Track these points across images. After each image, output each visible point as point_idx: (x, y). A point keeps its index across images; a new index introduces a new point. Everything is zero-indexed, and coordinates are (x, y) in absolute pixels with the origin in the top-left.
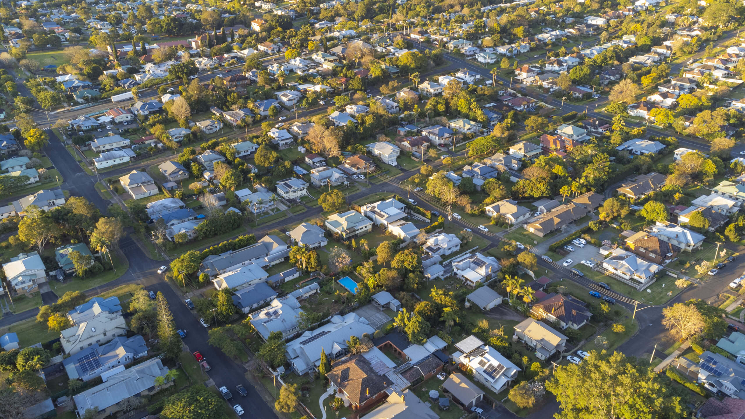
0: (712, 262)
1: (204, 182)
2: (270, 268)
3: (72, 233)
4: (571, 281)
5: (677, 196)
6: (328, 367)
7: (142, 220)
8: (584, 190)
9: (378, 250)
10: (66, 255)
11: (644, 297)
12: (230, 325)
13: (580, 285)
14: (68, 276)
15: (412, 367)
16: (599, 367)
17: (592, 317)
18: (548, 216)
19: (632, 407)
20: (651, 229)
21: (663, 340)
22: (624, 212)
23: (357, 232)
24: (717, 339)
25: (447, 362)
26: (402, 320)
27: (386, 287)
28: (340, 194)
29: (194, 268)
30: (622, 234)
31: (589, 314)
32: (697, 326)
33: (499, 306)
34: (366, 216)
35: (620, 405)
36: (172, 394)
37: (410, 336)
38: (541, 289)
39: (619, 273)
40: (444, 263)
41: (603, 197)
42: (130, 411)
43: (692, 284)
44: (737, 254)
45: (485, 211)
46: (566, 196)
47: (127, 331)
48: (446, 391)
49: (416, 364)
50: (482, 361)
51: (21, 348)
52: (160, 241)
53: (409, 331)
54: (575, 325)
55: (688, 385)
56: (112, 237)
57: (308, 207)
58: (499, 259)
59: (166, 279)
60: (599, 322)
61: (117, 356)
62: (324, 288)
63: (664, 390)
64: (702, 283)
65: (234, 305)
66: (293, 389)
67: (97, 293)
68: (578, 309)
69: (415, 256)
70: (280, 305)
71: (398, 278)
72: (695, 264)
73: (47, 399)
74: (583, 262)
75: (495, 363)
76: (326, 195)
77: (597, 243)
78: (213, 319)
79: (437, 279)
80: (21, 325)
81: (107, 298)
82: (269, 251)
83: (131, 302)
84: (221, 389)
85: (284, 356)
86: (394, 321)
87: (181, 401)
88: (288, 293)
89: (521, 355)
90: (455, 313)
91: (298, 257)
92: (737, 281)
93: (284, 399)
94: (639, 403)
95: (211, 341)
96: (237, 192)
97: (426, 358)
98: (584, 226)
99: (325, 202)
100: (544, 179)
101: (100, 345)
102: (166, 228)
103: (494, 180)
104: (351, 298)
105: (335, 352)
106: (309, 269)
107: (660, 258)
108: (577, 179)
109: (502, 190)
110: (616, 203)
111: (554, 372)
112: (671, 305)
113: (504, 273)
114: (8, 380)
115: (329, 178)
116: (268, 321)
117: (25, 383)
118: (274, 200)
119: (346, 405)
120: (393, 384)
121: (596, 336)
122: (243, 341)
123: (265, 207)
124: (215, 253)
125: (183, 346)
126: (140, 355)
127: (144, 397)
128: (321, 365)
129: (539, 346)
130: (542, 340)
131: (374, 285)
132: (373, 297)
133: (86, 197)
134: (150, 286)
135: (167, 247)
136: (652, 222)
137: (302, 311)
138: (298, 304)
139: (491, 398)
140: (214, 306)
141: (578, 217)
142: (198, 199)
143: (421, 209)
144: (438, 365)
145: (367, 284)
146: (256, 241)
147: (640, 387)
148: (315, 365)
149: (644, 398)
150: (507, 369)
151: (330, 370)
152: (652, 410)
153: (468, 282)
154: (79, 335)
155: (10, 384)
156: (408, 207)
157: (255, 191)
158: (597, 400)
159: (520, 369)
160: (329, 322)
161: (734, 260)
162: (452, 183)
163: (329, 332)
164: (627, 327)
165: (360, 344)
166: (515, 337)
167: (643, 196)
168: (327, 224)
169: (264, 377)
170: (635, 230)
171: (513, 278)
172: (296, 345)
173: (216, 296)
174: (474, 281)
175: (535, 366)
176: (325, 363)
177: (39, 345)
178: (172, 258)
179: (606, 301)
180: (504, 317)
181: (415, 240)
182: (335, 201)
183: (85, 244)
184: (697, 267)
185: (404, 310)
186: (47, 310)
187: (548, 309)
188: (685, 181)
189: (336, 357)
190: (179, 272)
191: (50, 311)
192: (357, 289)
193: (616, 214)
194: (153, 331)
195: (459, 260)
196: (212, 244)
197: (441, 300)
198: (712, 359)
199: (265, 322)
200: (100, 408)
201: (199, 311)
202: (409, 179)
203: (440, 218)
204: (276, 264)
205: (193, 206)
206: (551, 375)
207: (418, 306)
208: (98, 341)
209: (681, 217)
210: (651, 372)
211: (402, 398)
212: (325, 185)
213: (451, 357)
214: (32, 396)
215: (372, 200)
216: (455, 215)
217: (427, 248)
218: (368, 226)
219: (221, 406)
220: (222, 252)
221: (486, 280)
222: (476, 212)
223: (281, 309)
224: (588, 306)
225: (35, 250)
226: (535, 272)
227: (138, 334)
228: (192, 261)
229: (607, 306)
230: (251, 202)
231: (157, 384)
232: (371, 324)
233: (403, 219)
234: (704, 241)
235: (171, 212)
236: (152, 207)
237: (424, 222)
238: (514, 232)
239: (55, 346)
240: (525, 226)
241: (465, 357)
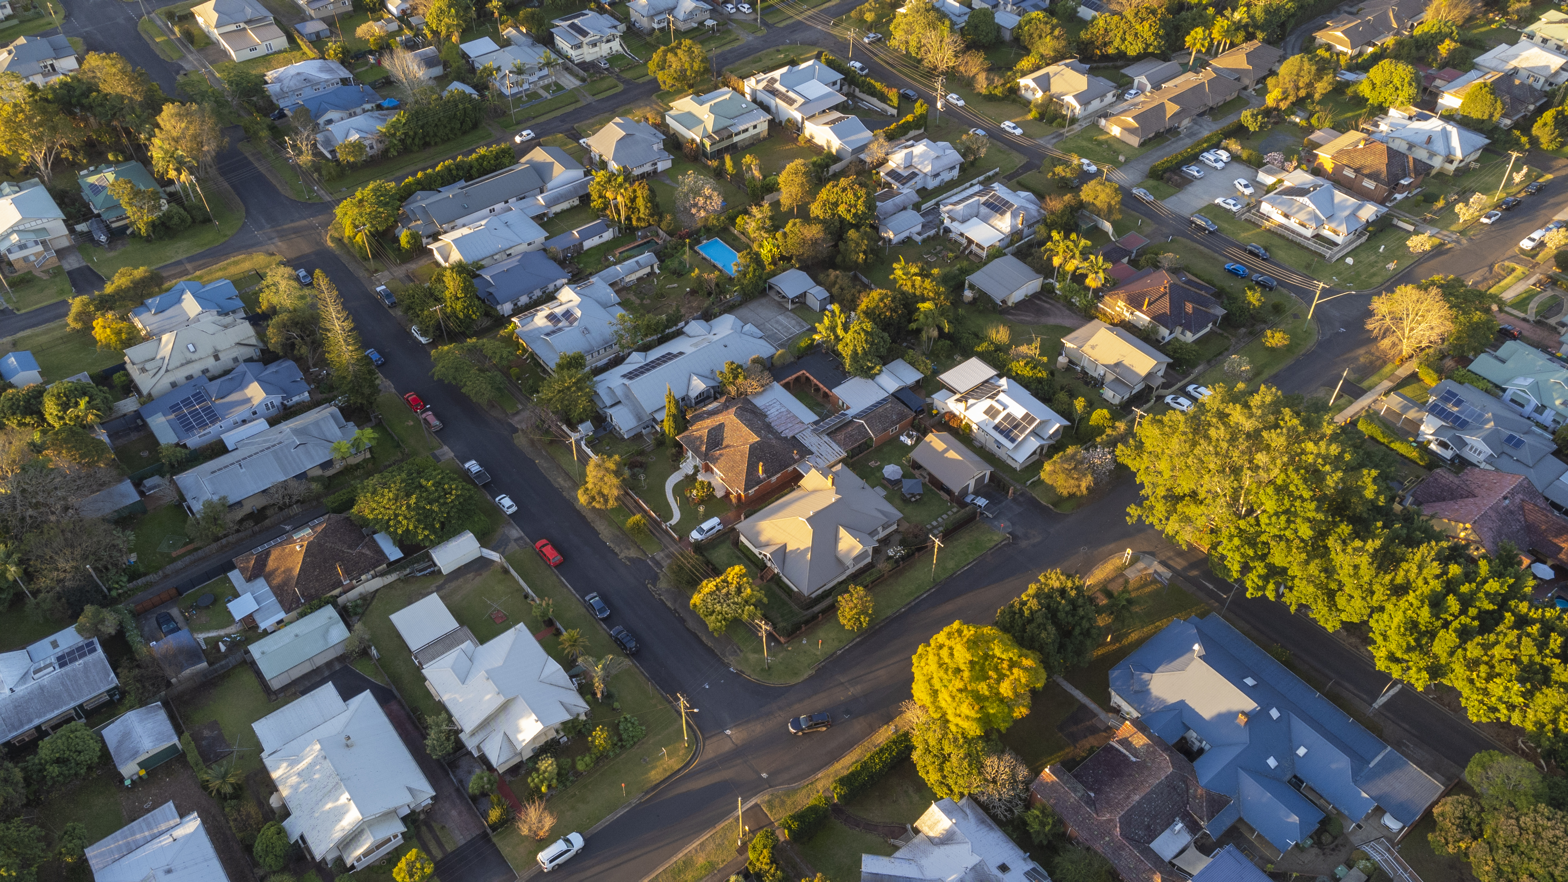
0: (1494, 195)
1: (389, 21)
2: (550, 219)
3: (106, 139)
4: (1188, 242)
5: (1445, 48)
6: (682, 422)
7: (259, 110)
8: (1241, 35)
9: (781, 179)
10: (104, 188)
11: (1338, 274)
12: (474, 340)
13: (1206, 250)
14: (117, 235)
15: (851, 422)
16: (1228, 415)
17: (1225, 318)
18: (1153, 99)
19: (1281, 490)
20: (1377, 126)
21: (1362, 360)
22: (1322, 87)
23: (736, 139)
24: (1471, 355)
25: (922, 411)
26: (833, 329)
27: (799, 260)
28: (696, 50)
29: (386, 220)
30: (1312, 137)
31: (1220, 311)
32: (1437, 331)
33: (1035, 296)
34: (755, 101)
35: (1258, 487)
36: (369, 474)
37: (848, 362)
38: (1125, 260)
39: (1293, 223)
40: (924, 207)
41: (1281, 52)
42: (290, 506)
43: (1442, 245)
44: (1550, 176)
45: (1019, 89)
46: (1199, 51)
47: (262, 351)
48: (916, 466)
49: (859, 416)
50: (991, 408)
51: (48, 382)
52: (306, 159)
53: (845, 350)
54: (1189, 334)
55: (1397, 446)
56: (199, 150)
57: (625, 82)
58: (1040, 196)
59: (330, 243)
60: (1237, 327)
61: (248, 400)
62: (668, 262)
63: (1347, 457)
64: (1464, 241)
65: (479, 298)
66: (611, 465)
67: (185, 273)
68: (1198, 300)
69: (862, 192)
70: (577, 299)
71: (824, 240)
72: (1457, 202)
73: (121, 481)
74: (1219, 201)
75: (1018, 411)
76: (665, 53)
77: (1253, 158)
78: (438, 327)
79: (908, 241)
80: (37, 335)
81: (210, 282)
82: (544, 182)
83: (261, 291)
84: (467, 465)
85: (591, 401)
86: (814, 330)
87: (389, 488)
88: (591, 274)
89: (1073, 395)
90: (943, 312)
91: (609, 195)
92: (1536, 235)
93: (595, 484)
94: (1296, 482)
95: (438, 370)
96: (466, 47)
97: (879, 403)
98: (1229, 121)
99: (663, 69)
100: (1153, 12)
101: (211, 379)
102: (316, 128)
103: (1041, 15)
104: (725, 282)
105: (693, 394)
106: (634, 223)
107: (1384, 190)
108: (1227, 13)
109: (1057, 38)
110: (1306, 66)
111: (1136, 428)
112: (1391, 290)
113: (1050, 227)
114: (33, 444)
115: (671, 10)
116: (554, 332)
117: (69, 450)
118: (548, 64)
119: (719, 494)
120: (812, 453)
121: (1228, 356)
122: (505, 372)
123: (531, 81)
124: (430, 185)
125: (381, 380)
126: (296, 399)
127: (314, 479)
128: (666, 418)
129: (1110, 377)
130: (1118, 365)
131: (773, 257)
132: (772, 281)
133: (124, 54)
134: (298, 258)
135: (324, 173)
136: (1381, 110)
137: (624, 312)
138: (613, 297)
139: (1006, 478)
140: (438, 300)
141: (1219, 100)
142: (379, 63)
143: (878, 85)
144: (902, 417)
145: (758, 254)
146: (515, 160)
147: (1303, 452)
148: (654, 420)
149: (1307, 472)
150: (1040, 423)
151: (686, 429)
152: (1318, 494)
153: (973, 247)
154: (163, 359)
155: (39, 452)
156: (850, 79)
157: (505, 43)
158: (1216, 479)
159: (1066, 423)
160: (680, 333)
161: (1540, 189)
162: (947, 23)
163: (681, 353)
164: (1293, 335)
165: (745, 378)
166: (1062, 360)
167: (1370, 50)
168: (669, 120)
169: (551, 442)
170: (1341, 128)
171: (1067, 237)
172: (613, 379)
173: (440, 280)
174: (986, 245)
175: (1099, 416)
176: (674, 416)
177: (84, 377)
178: (337, 196)
179: (1258, 283)
180: (1044, 320)
181: (862, 156)
182: (687, 66)
183: (140, 164)
184: (1459, 208)
185: (835, 307)
186: (86, 305)
187: (1135, 302)
188: (1468, 12)
189: (697, 403)
190: (356, 227)
191: (92, 308)
192: (738, 265)
193: (1302, 93)
194: (315, 350)
195: (955, 199)
196: (421, 165)
197: (913, 286)
198: (1455, 395)
199: (548, 335)
200: (232, 499)
201: (406, 311)
202: (853, 14)
203: (918, 104)
204: (563, 212)
205: (371, 78)
206: (1130, 433)
207: (865, 300)
208: (205, 371)
209: (1446, 95)
210: (1329, 424)
211: (830, 480)
212: (662, 30)
213: (928, 400)
214: (89, 476)
215: (770, 64)
216: (953, 98)
217: (887, 174)
218: (760, 124)
219: (471, 497)
220: (443, 185)
221: (1011, 243)
222: (998, 92)
223: (579, 306)
224: (1220, 294)
225: (34, 175)
226: (1114, 224)
227: (285, 357)
228: (380, 203)
229: (1258, 295)
230: (499, 69)
231: (336, 456)
232: (768, 337)
233: (836, 108)
234: (1486, 149)
235: (322, 92)
236: (278, 80)
237: (883, 113)
238: (1078, 136)
239: (117, 378)
240: (1103, 122)
241: (958, 400)
